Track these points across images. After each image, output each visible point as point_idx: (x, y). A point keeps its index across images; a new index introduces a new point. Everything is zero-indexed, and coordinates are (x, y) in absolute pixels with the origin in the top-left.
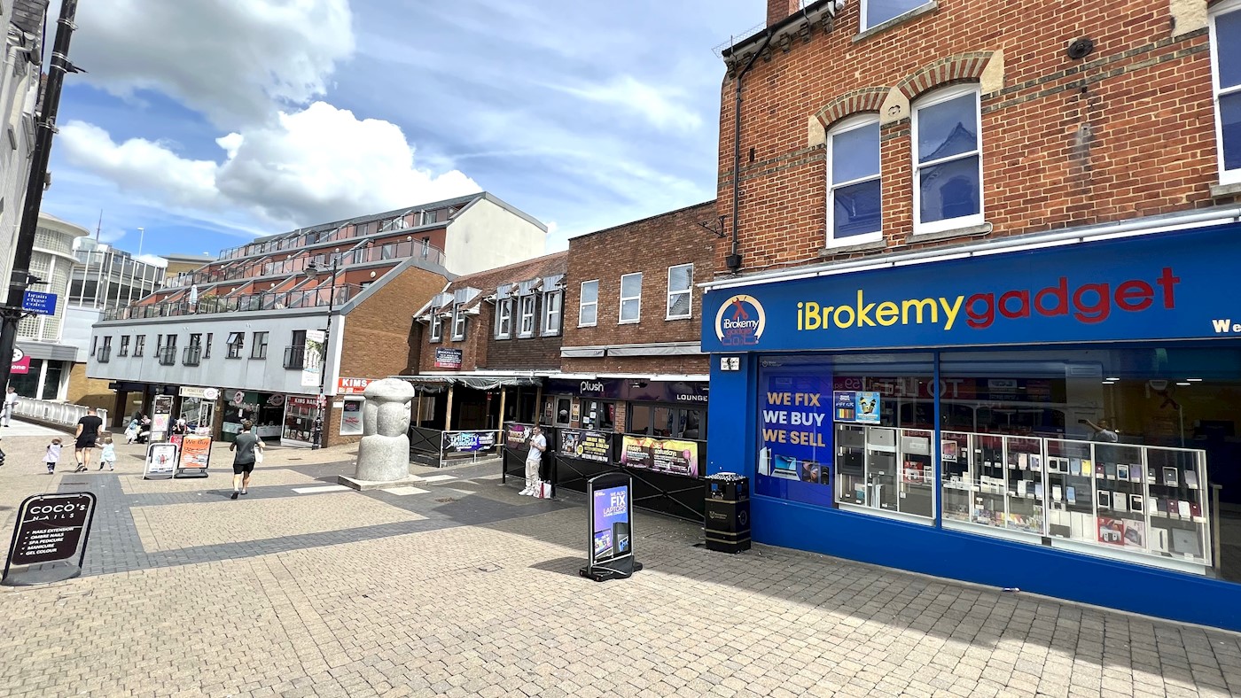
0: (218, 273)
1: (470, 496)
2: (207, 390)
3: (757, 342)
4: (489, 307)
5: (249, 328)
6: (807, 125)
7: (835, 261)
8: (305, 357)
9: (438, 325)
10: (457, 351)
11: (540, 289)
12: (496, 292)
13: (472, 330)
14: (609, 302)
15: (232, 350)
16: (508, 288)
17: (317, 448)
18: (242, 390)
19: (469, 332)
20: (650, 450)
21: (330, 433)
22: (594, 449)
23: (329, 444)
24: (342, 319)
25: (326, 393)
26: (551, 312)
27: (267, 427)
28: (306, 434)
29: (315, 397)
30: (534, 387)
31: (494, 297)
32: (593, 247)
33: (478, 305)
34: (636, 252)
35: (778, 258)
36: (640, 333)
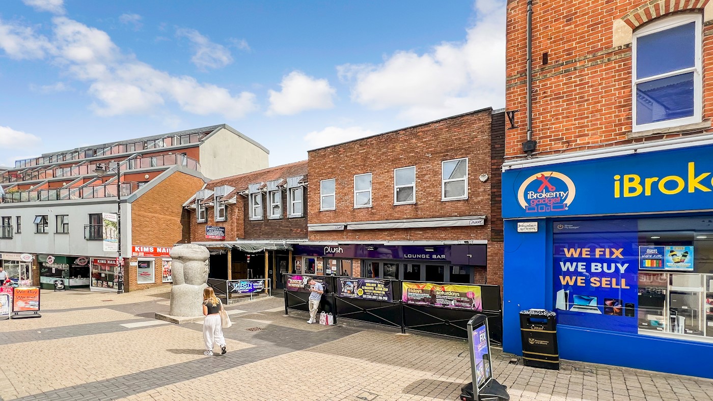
0: (17, 176)
1: (270, 325)
2: (22, 255)
3: (567, 209)
4: (244, 199)
5: (51, 213)
6: (611, 28)
7: (645, 142)
8: (104, 231)
9: (203, 212)
10: (221, 228)
11: (285, 186)
12: (247, 188)
13: (231, 214)
14: (345, 192)
15: (39, 228)
16: (258, 186)
17: (122, 292)
18: (53, 255)
19: (229, 216)
20: (432, 293)
21: (130, 283)
22: (374, 292)
23: (130, 289)
24: (129, 206)
25: (123, 256)
26: (294, 202)
27: (77, 280)
28: (110, 284)
29: (115, 259)
30: (286, 252)
31: (247, 192)
32: (328, 156)
33: (235, 197)
34: (365, 158)
35: (578, 142)
36: (373, 214)
